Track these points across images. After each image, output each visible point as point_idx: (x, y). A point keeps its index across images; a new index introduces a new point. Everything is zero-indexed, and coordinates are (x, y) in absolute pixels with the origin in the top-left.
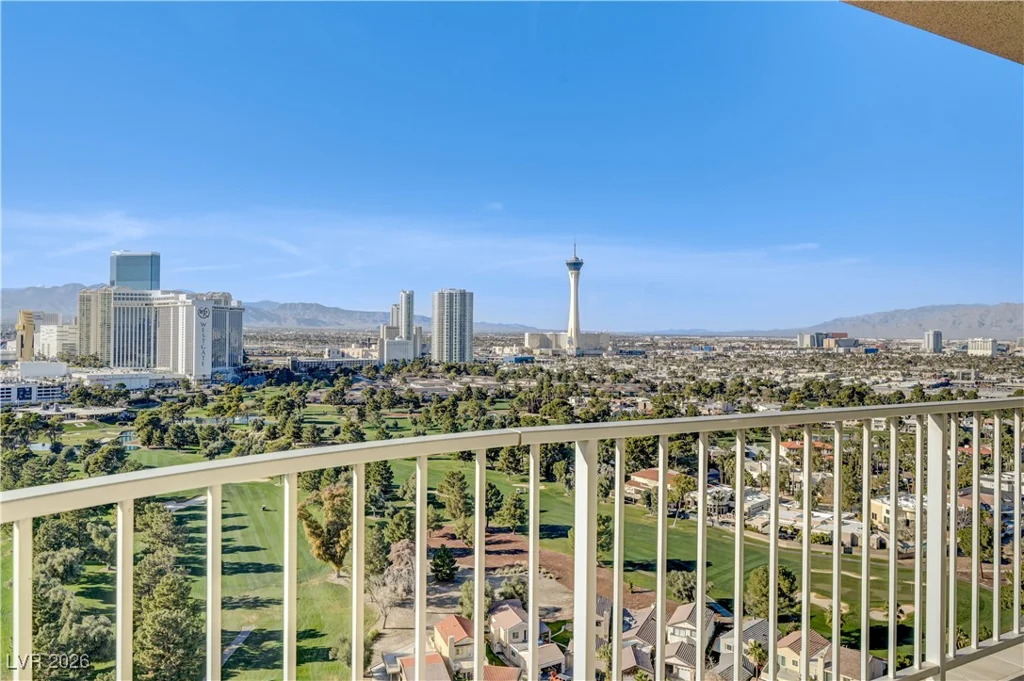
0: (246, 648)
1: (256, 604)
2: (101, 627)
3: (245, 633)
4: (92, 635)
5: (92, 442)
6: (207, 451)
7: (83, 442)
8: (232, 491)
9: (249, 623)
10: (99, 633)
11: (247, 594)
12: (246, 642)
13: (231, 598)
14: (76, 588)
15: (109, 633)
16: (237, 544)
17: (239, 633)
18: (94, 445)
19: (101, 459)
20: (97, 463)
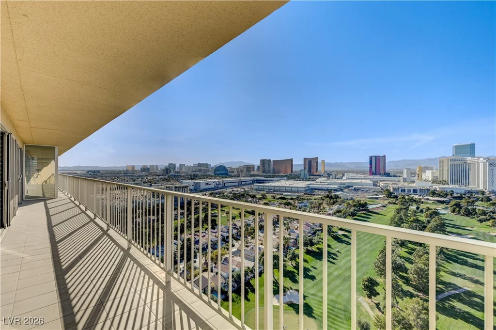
0: (462, 295)
1: (476, 282)
2: (401, 262)
3: (464, 289)
4: (398, 263)
5: (428, 208)
6: (478, 219)
7: (425, 208)
8: (487, 237)
9: (469, 287)
10: (400, 263)
11: (474, 276)
12: (463, 293)
13: (465, 275)
14: (407, 250)
15: (404, 265)
16: (479, 257)
17: (461, 288)
18: (428, 209)
19: (429, 214)
20: (427, 215)
